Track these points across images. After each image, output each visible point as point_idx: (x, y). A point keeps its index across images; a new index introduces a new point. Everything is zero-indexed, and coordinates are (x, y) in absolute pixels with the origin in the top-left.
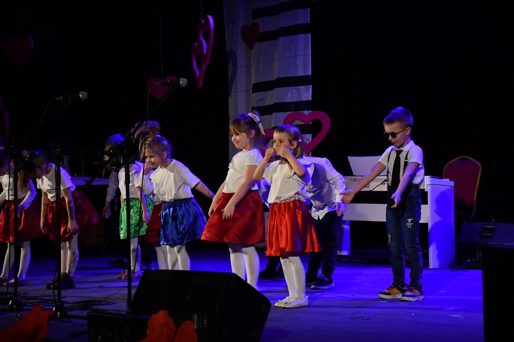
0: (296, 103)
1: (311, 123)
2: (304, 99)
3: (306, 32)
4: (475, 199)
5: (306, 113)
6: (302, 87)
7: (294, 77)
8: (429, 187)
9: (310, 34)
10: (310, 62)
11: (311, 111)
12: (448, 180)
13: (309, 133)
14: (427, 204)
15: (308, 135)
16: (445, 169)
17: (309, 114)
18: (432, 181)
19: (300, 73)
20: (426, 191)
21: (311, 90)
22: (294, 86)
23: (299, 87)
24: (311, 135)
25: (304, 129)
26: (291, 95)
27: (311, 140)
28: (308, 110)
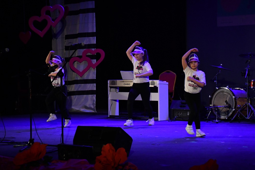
0: (88, 45)
1: (96, 54)
2: (92, 43)
3: (93, 12)
4: (174, 89)
5: (93, 49)
6: (91, 38)
7: (87, 33)
8: (159, 85)
9: (95, 13)
10: (95, 26)
11: (96, 49)
12: (166, 82)
13: (95, 59)
14: (158, 92)
15: (94, 60)
16: (160, 76)
17: (95, 50)
18: (160, 82)
19: (90, 31)
20: (157, 87)
21: (95, 39)
22: (87, 37)
23: (90, 37)
24: (96, 60)
25: (92, 57)
26: (85, 41)
27: (96, 62)
28: (94, 48)
